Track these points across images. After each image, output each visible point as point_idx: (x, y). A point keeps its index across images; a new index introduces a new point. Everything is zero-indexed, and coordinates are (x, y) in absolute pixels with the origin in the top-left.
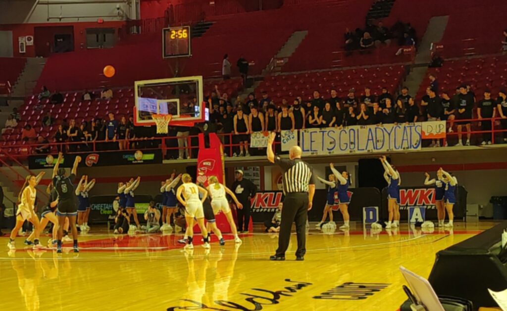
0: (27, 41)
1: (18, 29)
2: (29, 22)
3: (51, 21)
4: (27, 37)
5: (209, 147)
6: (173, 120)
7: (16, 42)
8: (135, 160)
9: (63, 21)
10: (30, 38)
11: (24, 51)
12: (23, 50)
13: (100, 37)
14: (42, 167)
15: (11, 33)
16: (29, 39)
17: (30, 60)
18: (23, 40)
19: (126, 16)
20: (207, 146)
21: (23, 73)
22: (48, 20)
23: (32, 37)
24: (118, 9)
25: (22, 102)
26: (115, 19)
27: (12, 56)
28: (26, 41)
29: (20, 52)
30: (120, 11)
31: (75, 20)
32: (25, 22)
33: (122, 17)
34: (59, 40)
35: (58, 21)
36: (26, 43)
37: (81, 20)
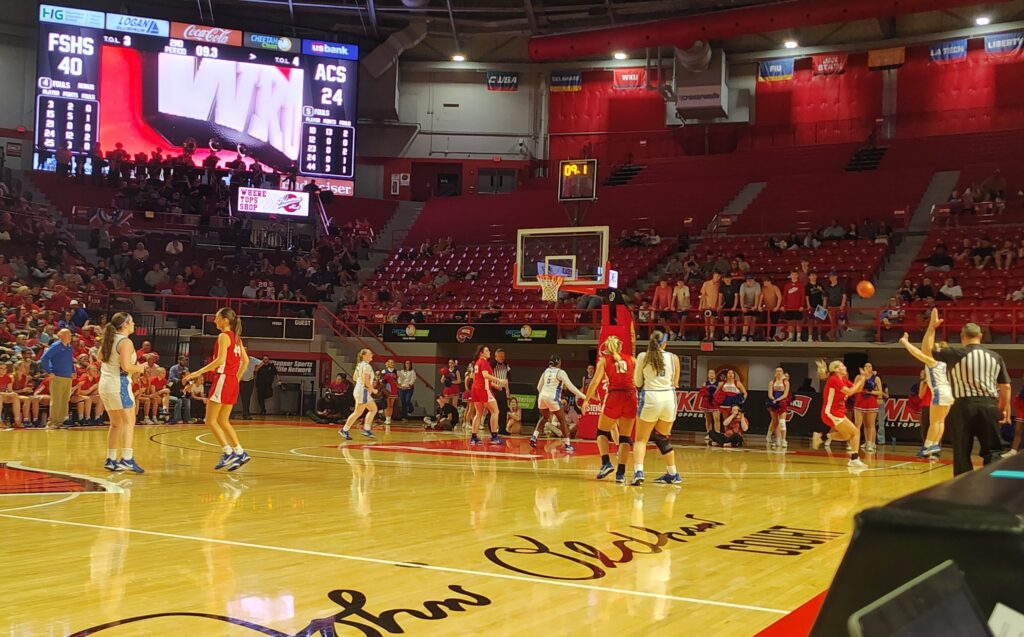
1: (392, 164)
2: (407, 156)
3: (434, 156)
4: (401, 175)
5: (615, 324)
6: (565, 283)
7: (387, 181)
8: (522, 337)
9: (449, 157)
10: (406, 176)
11: (398, 193)
12: (396, 192)
13: (495, 178)
14: (400, 340)
15: (382, 168)
17: (403, 204)
18: (395, 178)
19: (531, 154)
20: (612, 322)
21: (392, 221)
22: (430, 154)
23: (409, 176)
24: (521, 145)
25: (387, 256)
26: (517, 158)
27: (381, 198)
28: (401, 180)
29: (392, 193)
30: (523, 147)
31: (465, 157)
32: (400, 156)
33: (526, 155)
34: (442, 181)
35: (443, 156)
36: (400, 183)
37: (472, 157)
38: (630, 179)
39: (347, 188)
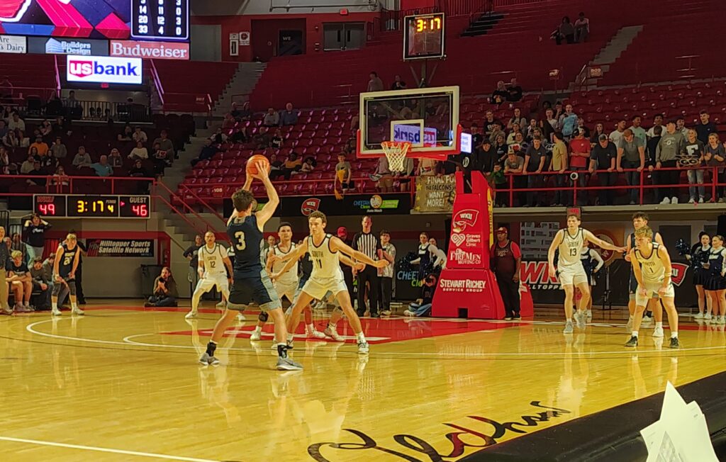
0: (241, 40)
1: (229, 22)
2: (245, 13)
3: (275, 12)
4: (241, 34)
5: (470, 192)
7: (226, 40)
9: (291, 12)
10: (246, 35)
11: (237, 54)
12: (235, 52)
13: (342, 33)
15: (219, 27)
16: (244, 37)
17: (243, 65)
18: (234, 38)
19: (380, 4)
20: (467, 190)
21: (231, 85)
22: (271, 10)
23: (249, 35)
26: (365, 10)
27: (219, 60)
29: (231, 54)
31: (309, 11)
32: (238, 14)
34: (284, 39)
35: (284, 12)
36: (239, 42)
37: (316, 11)
38: (491, 27)
39: (182, 51)
